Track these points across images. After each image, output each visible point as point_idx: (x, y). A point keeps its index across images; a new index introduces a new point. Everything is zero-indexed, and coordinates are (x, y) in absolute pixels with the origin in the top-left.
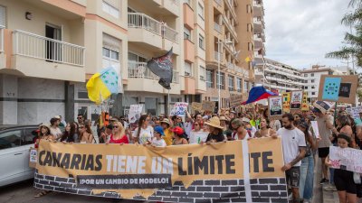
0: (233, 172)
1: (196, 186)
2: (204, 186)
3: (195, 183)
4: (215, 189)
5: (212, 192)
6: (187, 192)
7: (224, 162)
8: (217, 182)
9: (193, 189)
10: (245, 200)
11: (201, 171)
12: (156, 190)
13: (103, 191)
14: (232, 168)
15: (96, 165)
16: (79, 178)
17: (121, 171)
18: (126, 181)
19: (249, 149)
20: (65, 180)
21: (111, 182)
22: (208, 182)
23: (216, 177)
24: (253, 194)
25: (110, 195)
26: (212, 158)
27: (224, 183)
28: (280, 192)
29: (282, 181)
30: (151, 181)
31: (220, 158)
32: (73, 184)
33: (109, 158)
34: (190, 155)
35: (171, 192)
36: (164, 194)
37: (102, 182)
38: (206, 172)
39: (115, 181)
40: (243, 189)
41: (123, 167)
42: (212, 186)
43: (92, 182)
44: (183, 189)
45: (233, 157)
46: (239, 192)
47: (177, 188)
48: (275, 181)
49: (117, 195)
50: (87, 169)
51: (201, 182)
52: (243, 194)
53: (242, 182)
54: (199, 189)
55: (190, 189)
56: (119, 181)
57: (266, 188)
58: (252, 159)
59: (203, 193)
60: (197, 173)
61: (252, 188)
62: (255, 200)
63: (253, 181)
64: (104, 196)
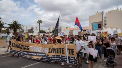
0: (64, 53)
3: (52, 56)
5: (58, 58)
6: (50, 58)
7: (61, 50)
10: (67, 62)
12: (42, 57)
13: (29, 56)
17: (35, 51)
18: (36, 54)
19: (68, 47)
20: (19, 52)
21: (32, 54)
22: (56, 56)
23: (59, 54)
24: (69, 61)
25: (31, 57)
26: (58, 48)
27: (62, 56)
28: (76, 61)
29: (76, 58)
34: (52, 47)
35: (46, 58)
36: (44, 58)
37: (29, 53)
38: (56, 53)
42: (58, 57)
45: (64, 49)
46: (66, 60)
48: (74, 58)
49: (32, 58)
51: (54, 56)
52: (67, 60)
53: (66, 57)
56: (34, 54)
57: (72, 59)
58: (69, 51)
59: (55, 59)
60: (53, 53)
61: (69, 59)
62: (69, 63)
63: (69, 57)
64: (29, 58)
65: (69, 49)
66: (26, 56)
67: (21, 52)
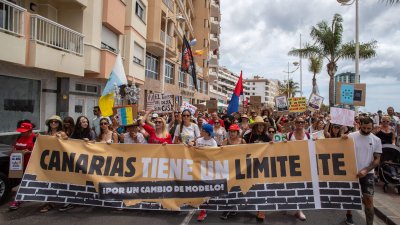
0: (299, 174)
1: (256, 191)
2: (266, 190)
3: (254, 187)
4: (279, 193)
5: (276, 196)
6: (246, 199)
7: (287, 163)
8: (281, 186)
9: (253, 194)
10: (313, 206)
11: (261, 174)
12: (208, 199)
13: (139, 201)
14: (297, 170)
15: (126, 169)
16: (101, 186)
17: (163, 177)
18: (169, 189)
19: (317, 149)
20: (83, 189)
21: (148, 190)
22: (269, 186)
23: (279, 180)
24: (322, 199)
25: (148, 206)
26: (273, 159)
27: (289, 186)
28: (352, 197)
29: (356, 186)
30: (201, 188)
31: (282, 159)
32: (95, 194)
33: (146, 161)
34: (248, 155)
35: (227, 200)
36: (218, 202)
37: (136, 190)
38: (267, 175)
39: (154, 189)
40: (311, 192)
41: (165, 172)
42: (276, 191)
43: (121, 190)
44: (240, 195)
45: (297, 158)
46: (307, 197)
47: (234, 195)
48: (347, 185)
49: (157, 206)
50: (113, 174)
51: (262, 187)
52: (312, 199)
53: (310, 185)
54: (260, 194)
55: (249, 194)
56: (159, 189)
57: (337, 192)
58: (320, 161)
59: (266, 198)
60: (256, 176)
61: (322, 192)
62: (323, 205)
63: (322, 184)
64: (141, 208)
65: (323, 157)
66: (119, 204)
67: (94, 190)
